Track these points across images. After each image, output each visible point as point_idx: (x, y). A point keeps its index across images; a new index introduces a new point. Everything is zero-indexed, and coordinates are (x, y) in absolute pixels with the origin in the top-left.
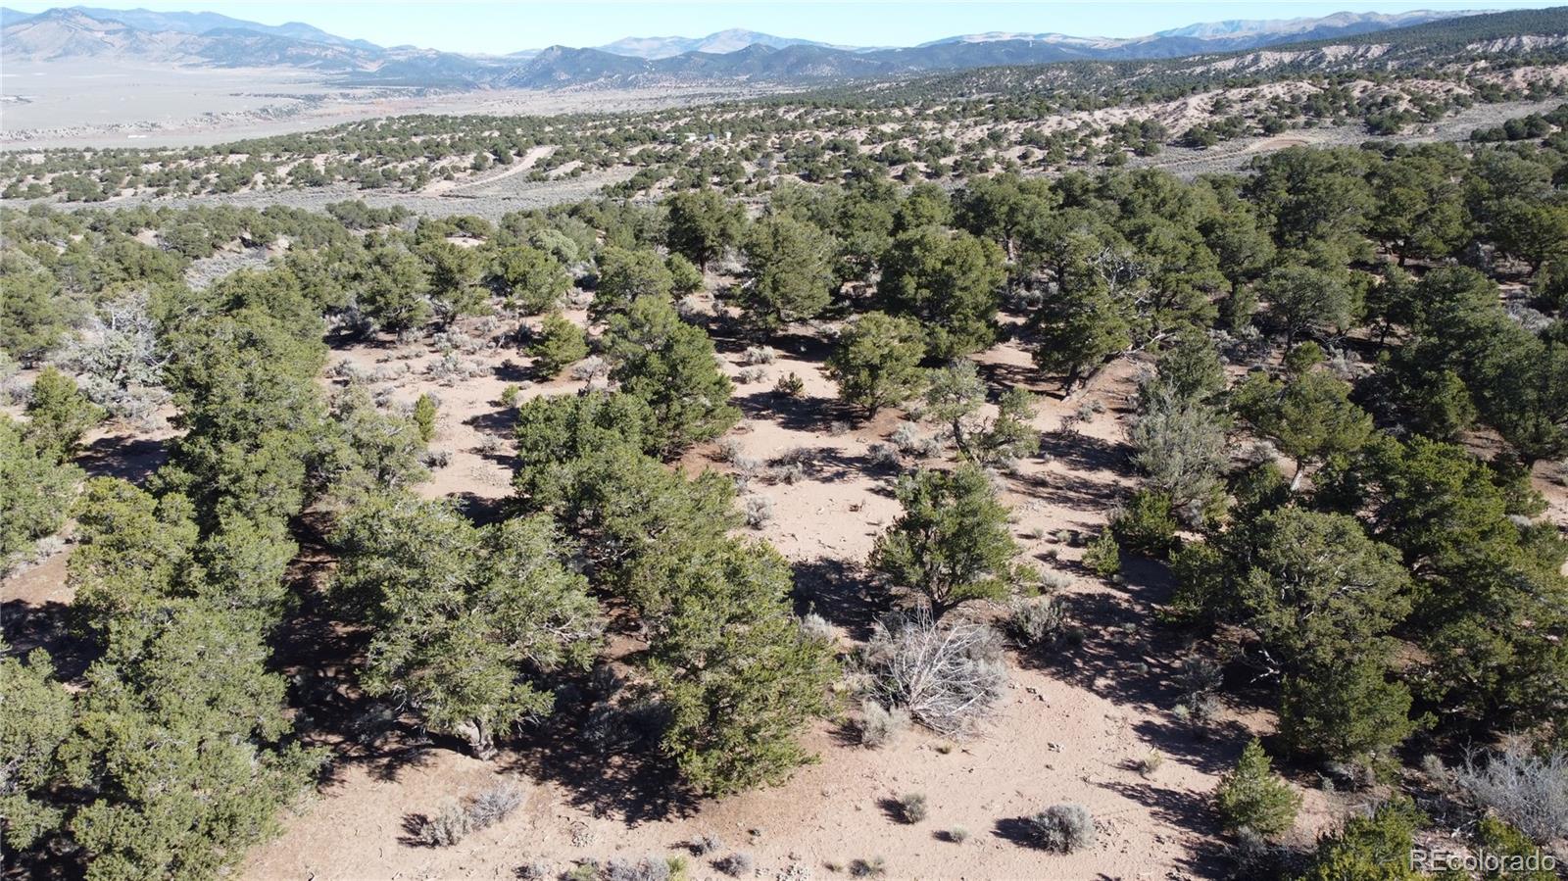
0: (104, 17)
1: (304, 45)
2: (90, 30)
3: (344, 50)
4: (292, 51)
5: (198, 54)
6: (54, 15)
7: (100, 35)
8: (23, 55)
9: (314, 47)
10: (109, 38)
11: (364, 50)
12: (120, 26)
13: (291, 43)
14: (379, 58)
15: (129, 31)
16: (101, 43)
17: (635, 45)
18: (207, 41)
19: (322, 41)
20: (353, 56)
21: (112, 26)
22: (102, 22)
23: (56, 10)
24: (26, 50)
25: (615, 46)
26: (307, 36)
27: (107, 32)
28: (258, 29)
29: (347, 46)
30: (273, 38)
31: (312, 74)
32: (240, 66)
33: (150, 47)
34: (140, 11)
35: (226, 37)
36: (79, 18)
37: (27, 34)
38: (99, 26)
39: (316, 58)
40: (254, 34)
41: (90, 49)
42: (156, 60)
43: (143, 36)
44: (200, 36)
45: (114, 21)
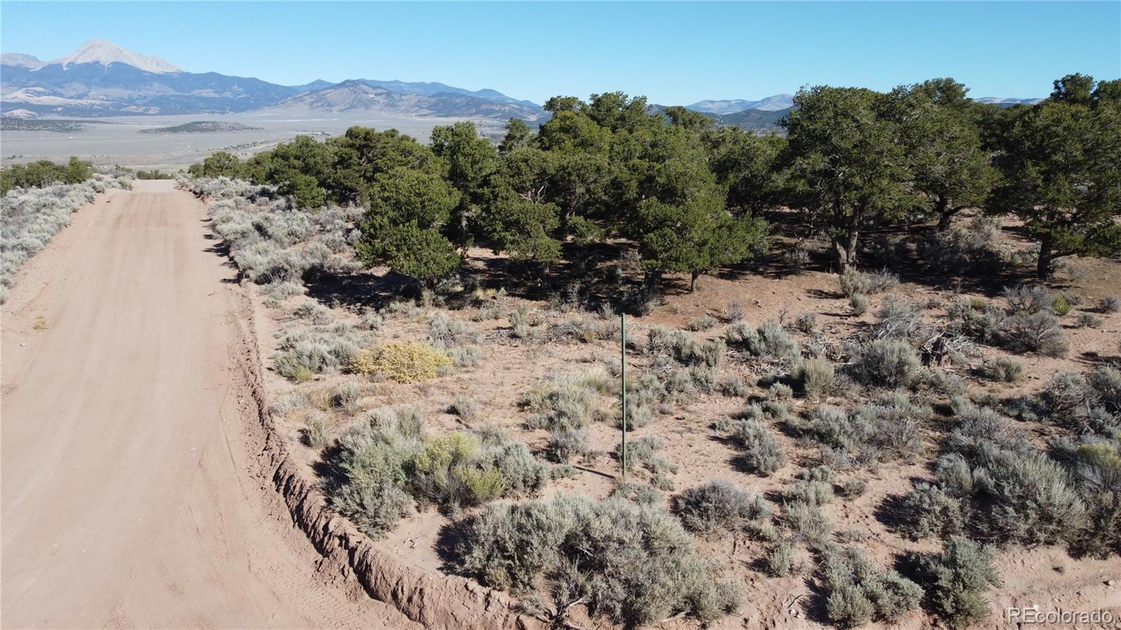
0: (375, 85)
1: (491, 103)
2: (367, 93)
3: (516, 106)
4: (484, 107)
5: (428, 108)
6: (347, 84)
7: (372, 96)
8: (328, 108)
9: (497, 104)
10: (377, 98)
11: (528, 107)
12: (384, 91)
13: (484, 102)
14: (537, 112)
15: (389, 94)
16: (372, 101)
17: (710, 105)
18: (434, 100)
19: (503, 101)
20: (521, 111)
21: (379, 91)
22: (373, 88)
23: (348, 81)
24: (329, 105)
25: (696, 105)
26: (493, 98)
27: (376, 94)
28: (463, 93)
29: (517, 105)
30: (473, 98)
31: (495, 122)
32: (451, 116)
33: (400, 104)
34: (396, 82)
35: (445, 98)
36: (361, 85)
37: (331, 95)
38: (371, 90)
39: (498, 112)
40: (463, 96)
41: (366, 105)
42: (402, 112)
43: (396, 97)
44: (429, 97)
45: (380, 88)
